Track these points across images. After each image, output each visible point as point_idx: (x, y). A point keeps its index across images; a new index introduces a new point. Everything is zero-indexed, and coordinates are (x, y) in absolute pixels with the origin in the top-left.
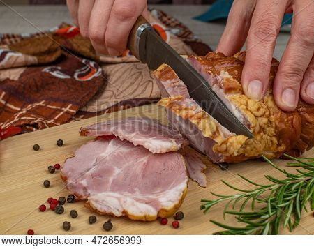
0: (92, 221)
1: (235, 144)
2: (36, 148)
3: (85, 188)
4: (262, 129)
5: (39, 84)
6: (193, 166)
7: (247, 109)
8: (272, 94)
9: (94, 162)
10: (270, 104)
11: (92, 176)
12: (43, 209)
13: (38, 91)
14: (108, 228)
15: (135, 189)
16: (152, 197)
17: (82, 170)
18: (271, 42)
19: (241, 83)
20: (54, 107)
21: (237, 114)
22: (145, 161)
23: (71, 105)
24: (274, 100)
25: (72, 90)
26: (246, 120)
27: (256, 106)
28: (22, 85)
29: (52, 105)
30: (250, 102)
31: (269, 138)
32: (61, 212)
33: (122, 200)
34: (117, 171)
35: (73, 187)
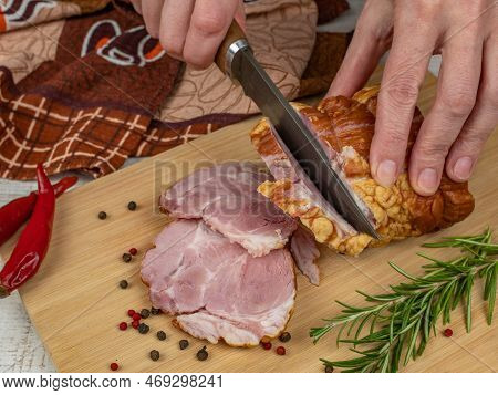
0: (184, 345)
1: (356, 247)
2: (103, 216)
3: (172, 302)
4: (391, 219)
5: (91, 78)
6: (304, 252)
7: (374, 200)
8: (407, 170)
9: (180, 259)
10: (404, 185)
11: (180, 283)
12: (123, 327)
13: (90, 88)
14: (203, 355)
15: (233, 306)
16: (253, 319)
17: (166, 272)
18: (411, 106)
19: (368, 161)
20: (116, 120)
21: (361, 206)
22: (244, 262)
23: (138, 116)
24: (408, 180)
25: (137, 85)
26: (371, 214)
27: (386, 196)
28: (68, 84)
29: (113, 117)
30: (379, 190)
31: (400, 225)
32: (144, 330)
33: (219, 325)
34: (210, 275)
35: (159, 299)
